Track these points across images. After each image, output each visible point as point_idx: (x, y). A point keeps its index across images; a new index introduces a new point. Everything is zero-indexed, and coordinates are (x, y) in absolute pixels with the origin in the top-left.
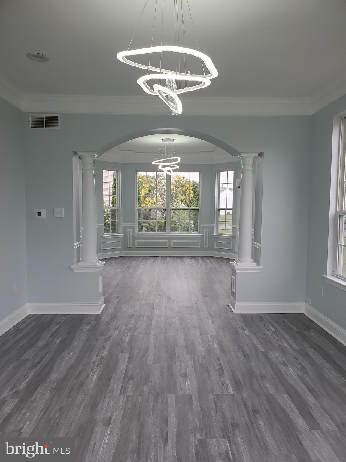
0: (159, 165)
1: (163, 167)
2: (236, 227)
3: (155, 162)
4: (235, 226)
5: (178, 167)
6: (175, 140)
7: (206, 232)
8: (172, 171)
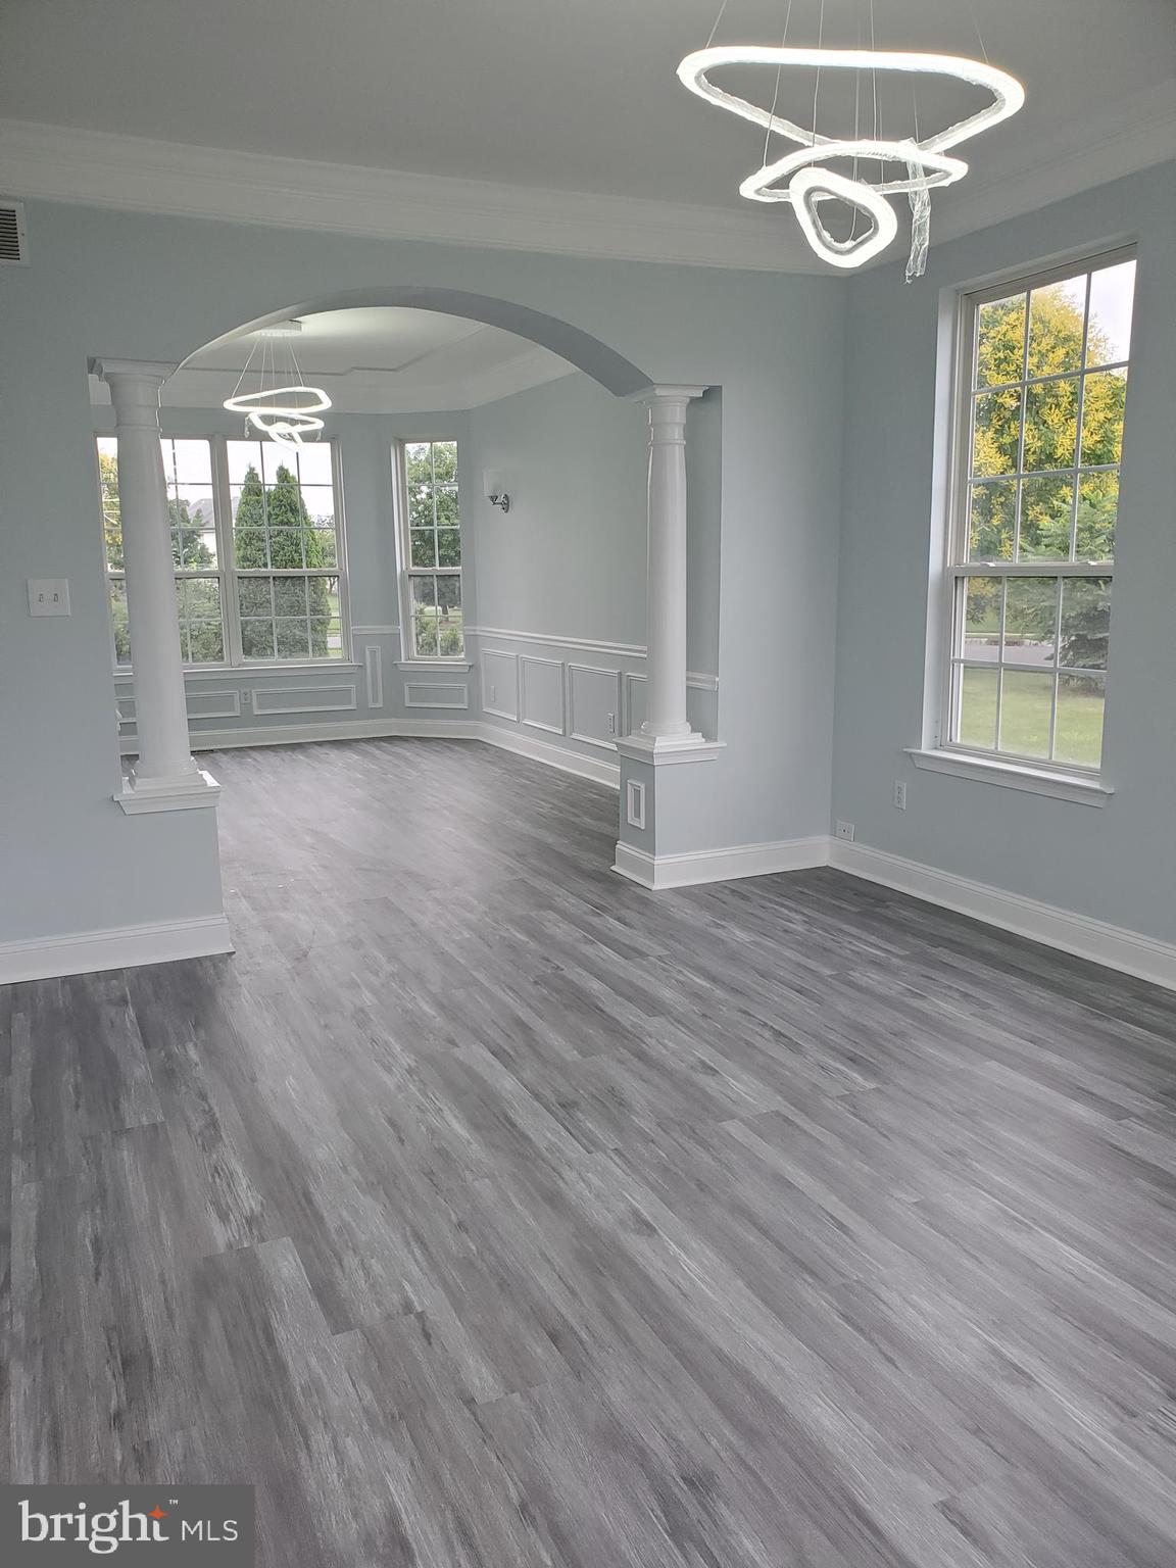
0: (249, 413)
1: (269, 420)
2: (478, 633)
3: (236, 404)
4: (475, 630)
5: (319, 424)
6: (304, 323)
7: (373, 653)
8: (297, 438)
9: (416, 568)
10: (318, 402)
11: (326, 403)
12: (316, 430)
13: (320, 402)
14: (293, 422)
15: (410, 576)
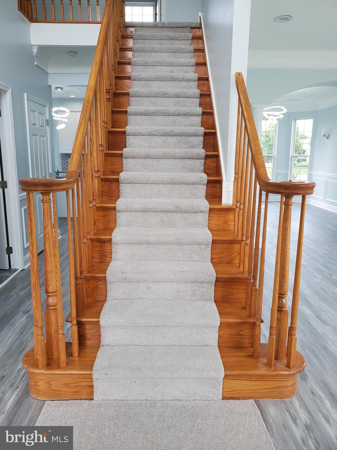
2: (313, 173)
5: (282, 116)
8: (275, 120)
9: (295, 155)
10: (283, 110)
11: (285, 111)
12: (281, 118)
13: (284, 111)
14: (275, 116)
15: (293, 157)
